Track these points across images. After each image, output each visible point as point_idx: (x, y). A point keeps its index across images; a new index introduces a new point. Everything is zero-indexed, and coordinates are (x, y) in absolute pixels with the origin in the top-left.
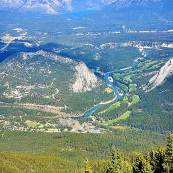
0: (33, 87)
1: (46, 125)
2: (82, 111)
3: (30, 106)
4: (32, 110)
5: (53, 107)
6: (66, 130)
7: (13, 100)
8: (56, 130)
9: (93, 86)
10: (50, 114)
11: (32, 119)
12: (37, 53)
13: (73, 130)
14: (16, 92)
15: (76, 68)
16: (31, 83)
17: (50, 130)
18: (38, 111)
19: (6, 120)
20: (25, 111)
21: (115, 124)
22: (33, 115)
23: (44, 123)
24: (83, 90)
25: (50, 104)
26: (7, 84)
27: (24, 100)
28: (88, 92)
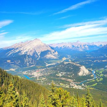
0: (66, 73)
1: (66, 85)
2: (80, 82)
3: (63, 79)
4: (63, 80)
5: (70, 80)
6: (71, 87)
7: (59, 77)
8: (68, 87)
9: (87, 74)
10: (69, 82)
11: (62, 83)
12: (69, 62)
13: (73, 88)
14: (60, 74)
15: (81, 67)
16: (65, 72)
17: (66, 87)
18: (65, 81)
19: (54, 82)
20: (61, 80)
21: (90, 87)
22: (63, 82)
23: (66, 84)
24: (83, 75)
25: (69, 79)
26: (58, 72)
27: (62, 77)
28: (84, 76)
